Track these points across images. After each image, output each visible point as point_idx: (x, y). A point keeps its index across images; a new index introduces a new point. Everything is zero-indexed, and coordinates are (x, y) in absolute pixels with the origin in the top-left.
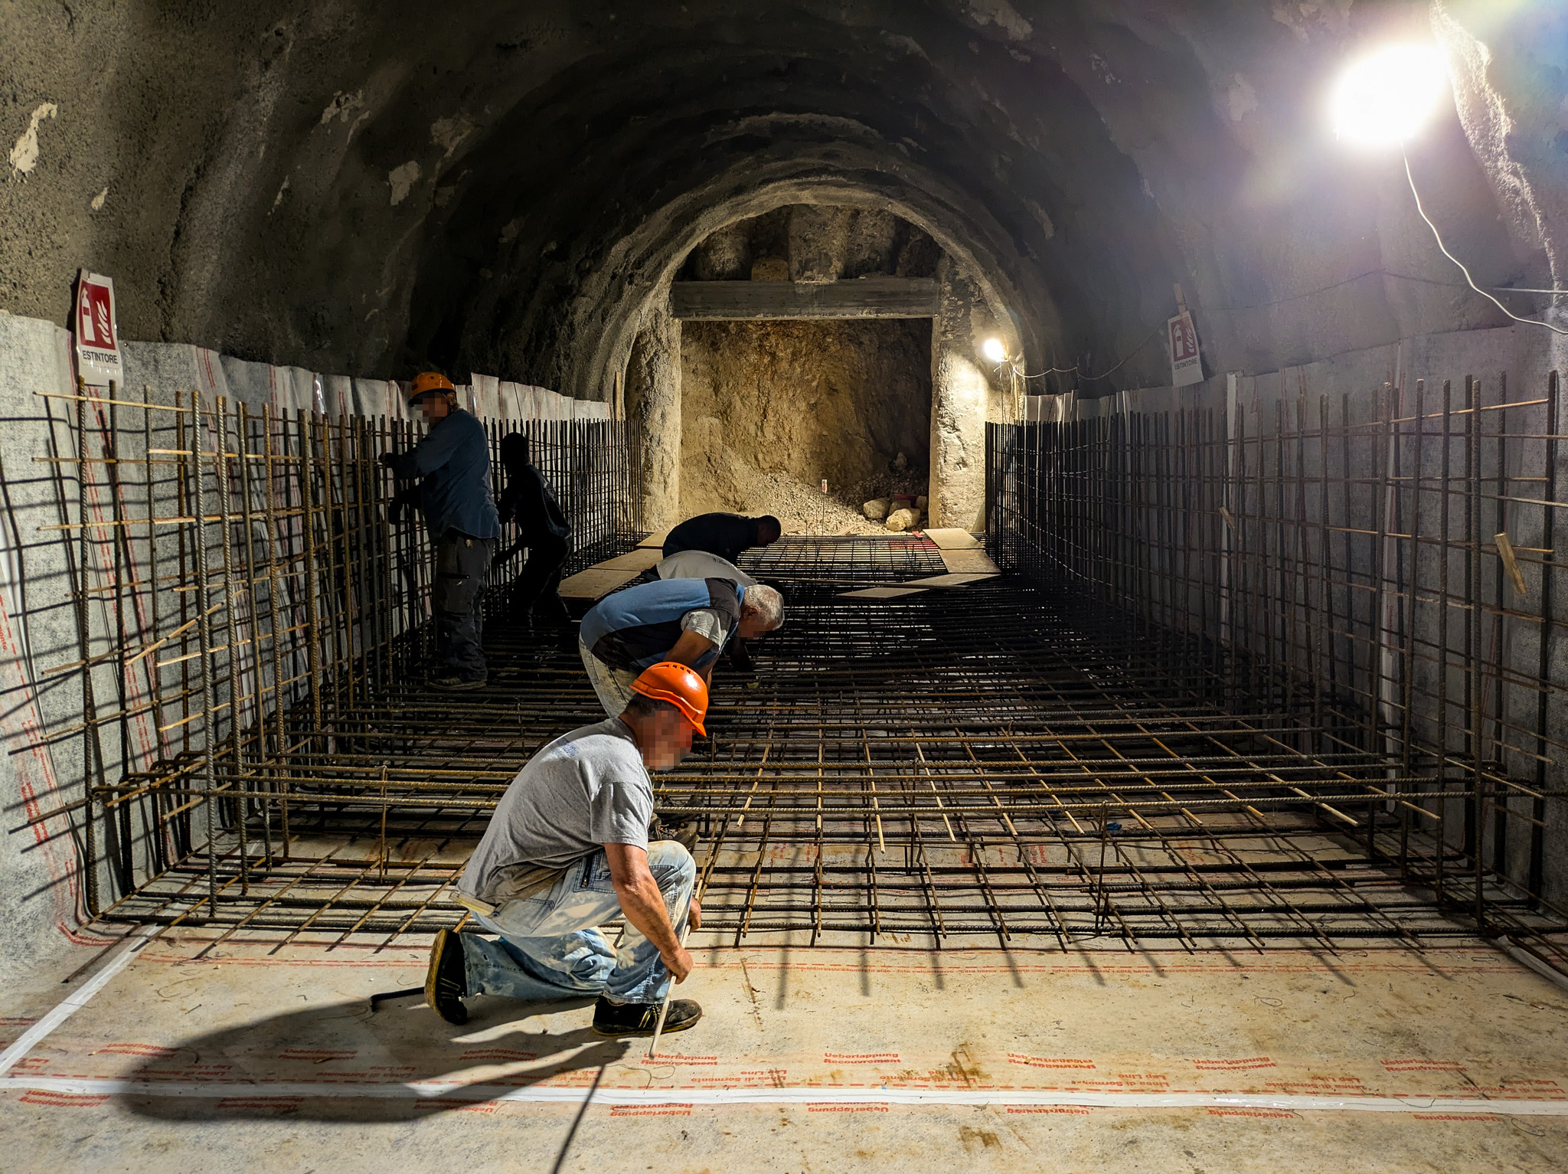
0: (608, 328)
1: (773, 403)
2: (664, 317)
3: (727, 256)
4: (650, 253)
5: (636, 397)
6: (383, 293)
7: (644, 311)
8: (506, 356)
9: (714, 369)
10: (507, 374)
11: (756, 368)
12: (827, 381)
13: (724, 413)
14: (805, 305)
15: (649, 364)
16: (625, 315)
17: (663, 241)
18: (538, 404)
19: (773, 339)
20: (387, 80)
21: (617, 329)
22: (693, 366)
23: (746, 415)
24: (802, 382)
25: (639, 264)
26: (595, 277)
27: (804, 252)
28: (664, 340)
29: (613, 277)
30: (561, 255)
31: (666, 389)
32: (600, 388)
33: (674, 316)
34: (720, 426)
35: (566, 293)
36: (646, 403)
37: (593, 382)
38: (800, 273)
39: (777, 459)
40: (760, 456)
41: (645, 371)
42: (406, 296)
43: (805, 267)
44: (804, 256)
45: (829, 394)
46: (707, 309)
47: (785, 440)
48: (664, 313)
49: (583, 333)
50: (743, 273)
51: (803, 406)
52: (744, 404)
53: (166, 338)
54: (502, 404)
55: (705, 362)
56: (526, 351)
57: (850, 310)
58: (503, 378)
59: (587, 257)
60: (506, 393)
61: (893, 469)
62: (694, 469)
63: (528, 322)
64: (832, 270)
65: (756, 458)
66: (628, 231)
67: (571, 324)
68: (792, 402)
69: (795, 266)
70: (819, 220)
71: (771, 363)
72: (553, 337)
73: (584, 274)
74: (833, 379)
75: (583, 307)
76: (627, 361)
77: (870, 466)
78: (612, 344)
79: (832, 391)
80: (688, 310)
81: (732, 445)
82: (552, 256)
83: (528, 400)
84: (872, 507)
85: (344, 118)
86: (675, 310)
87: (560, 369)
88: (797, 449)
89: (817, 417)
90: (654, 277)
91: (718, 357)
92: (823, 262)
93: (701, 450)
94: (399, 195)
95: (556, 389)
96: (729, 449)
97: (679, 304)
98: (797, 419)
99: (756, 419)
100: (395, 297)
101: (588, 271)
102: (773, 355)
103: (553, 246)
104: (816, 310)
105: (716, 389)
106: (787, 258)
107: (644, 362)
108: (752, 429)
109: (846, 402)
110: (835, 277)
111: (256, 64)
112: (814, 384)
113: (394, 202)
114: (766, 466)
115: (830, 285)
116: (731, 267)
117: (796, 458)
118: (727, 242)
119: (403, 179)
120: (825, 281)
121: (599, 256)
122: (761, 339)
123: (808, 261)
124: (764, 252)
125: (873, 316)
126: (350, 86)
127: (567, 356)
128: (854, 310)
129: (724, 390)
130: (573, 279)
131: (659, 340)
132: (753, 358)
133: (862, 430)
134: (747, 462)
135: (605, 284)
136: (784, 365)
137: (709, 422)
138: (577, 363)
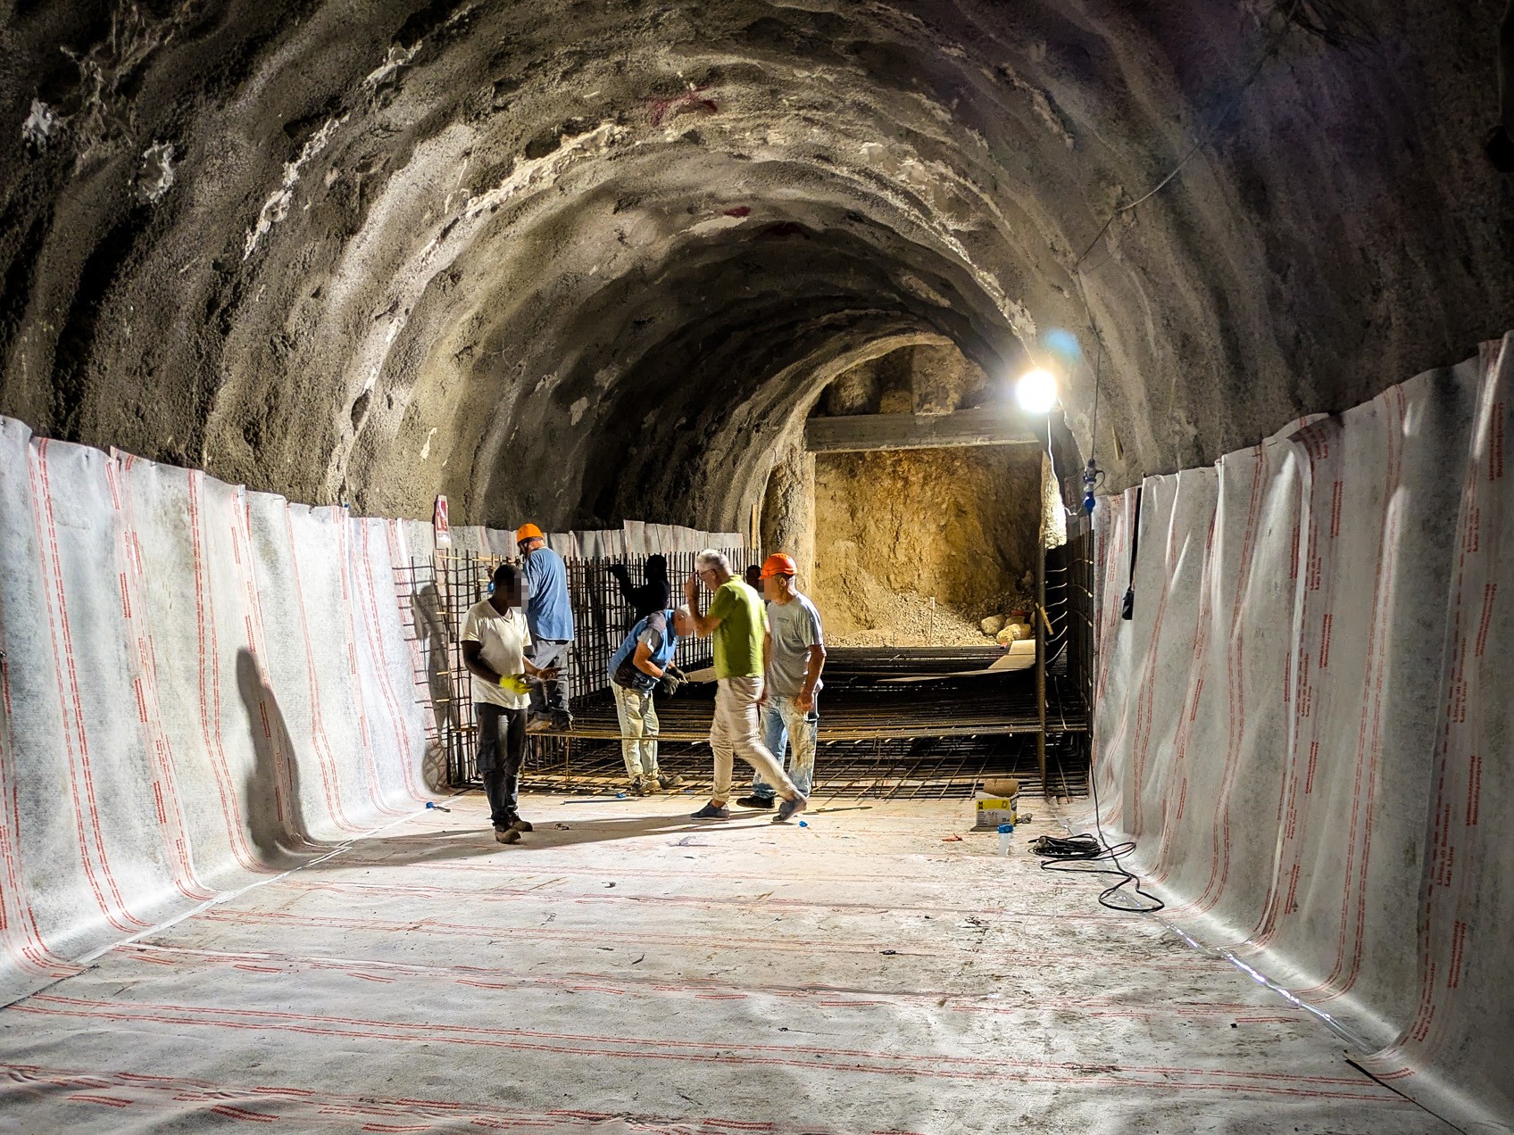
0: (740, 470)
1: (905, 526)
2: (799, 451)
3: (855, 393)
4: (773, 406)
5: (773, 526)
6: (566, 479)
7: (779, 448)
8: (650, 504)
9: (851, 495)
10: (650, 518)
11: (889, 493)
12: (957, 504)
13: (859, 537)
14: (925, 436)
15: (784, 495)
16: (756, 457)
17: (785, 394)
18: (676, 538)
19: (905, 465)
20: (569, 362)
21: (749, 469)
22: (831, 493)
23: (879, 538)
24: (932, 505)
25: (764, 415)
26: (722, 435)
27: (923, 386)
28: (798, 473)
29: (740, 430)
30: (691, 425)
31: (799, 518)
32: (735, 521)
33: (808, 450)
34: (855, 550)
35: (697, 451)
36: (782, 531)
37: (727, 516)
38: (920, 406)
39: (908, 580)
40: (892, 577)
41: (781, 502)
42: (580, 477)
43: (924, 399)
44: (924, 391)
45: (957, 516)
46: (837, 443)
47: (916, 561)
48: (799, 448)
49: (714, 480)
50: (871, 407)
51: (933, 528)
52: (877, 527)
53: (467, 524)
54: (647, 541)
55: (844, 489)
56: (666, 498)
57: (965, 438)
58: (647, 521)
59: (713, 421)
60: (650, 532)
61: (1019, 586)
62: (830, 591)
63: (668, 477)
64: (949, 402)
65: (888, 579)
66: (745, 398)
67: (704, 473)
68: (923, 525)
69: (916, 399)
70: (940, 355)
71: (904, 486)
72: (688, 485)
73: (710, 435)
74: (961, 501)
75: (713, 459)
76: (763, 493)
77: (997, 584)
78: (744, 483)
79: (960, 512)
80: (820, 444)
81: (866, 568)
82: (682, 427)
83: (669, 536)
84: (989, 623)
85: (547, 386)
86: (808, 445)
87: (695, 509)
88: (927, 570)
89: (946, 539)
90: (781, 422)
91: (856, 484)
92: (941, 395)
93: (837, 572)
94: (576, 419)
95: (692, 526)
96: (863, 571)
97: (813, 438)
98: (927, 540)
99: (890, 541)
100: (574, 479)
101: (715, 432)
102: (906, 480)
103: (683, 421)
104: (934, 440)
105: (853, 514)
106: (911, 391)
107: (780, 493)
108: (885, 551)
109: (973, 522)
110: (952, 409)
111: (509, 382)
112: (944, 506)
113: (573, 423)
114: (896, 586)
115: (948, 416)
116: (859, 402)
117: (926, 576)
118: (856, 379)
119: (578, 408)
120: (943, 413)
121: (722, 420)
122: (894, 465)
123: (927, 395)
124: (892, 384)
125: (987, 443)
126: (550, 371)
127: (701, 498)
128: (969, 439)
129: (860, 514)
130: (702, 439)
131: (794, 473)
132: (887, 483)
133: (991, 550)
134: (880, 583)
135: (733, 437)
136: (916, 489)
137: (846, 546)
138: (711, 503)
